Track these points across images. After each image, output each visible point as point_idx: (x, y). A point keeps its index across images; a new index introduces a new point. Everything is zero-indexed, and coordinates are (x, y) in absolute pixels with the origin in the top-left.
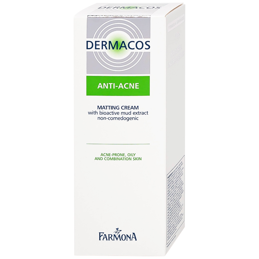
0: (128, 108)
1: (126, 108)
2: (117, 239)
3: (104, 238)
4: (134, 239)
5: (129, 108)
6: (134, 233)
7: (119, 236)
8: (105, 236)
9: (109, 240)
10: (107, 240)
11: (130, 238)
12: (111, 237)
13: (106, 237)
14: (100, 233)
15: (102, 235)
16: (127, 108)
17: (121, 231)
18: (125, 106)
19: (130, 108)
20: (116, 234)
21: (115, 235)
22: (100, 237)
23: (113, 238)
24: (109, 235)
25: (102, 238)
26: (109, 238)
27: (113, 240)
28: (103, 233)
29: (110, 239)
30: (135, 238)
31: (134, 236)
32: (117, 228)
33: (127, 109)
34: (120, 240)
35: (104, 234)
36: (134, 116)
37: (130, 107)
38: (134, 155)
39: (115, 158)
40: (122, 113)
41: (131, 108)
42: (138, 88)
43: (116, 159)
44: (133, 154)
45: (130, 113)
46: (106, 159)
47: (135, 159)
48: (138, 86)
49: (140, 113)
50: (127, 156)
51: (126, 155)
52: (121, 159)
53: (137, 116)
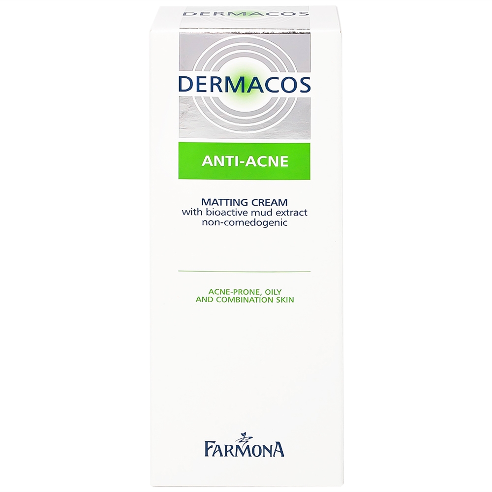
0: (266, 202)
1: (261, 204)
2: (243, 454)
3: (214, 453)
4: (278, 454)
5: (267, 204)
6: (278, 443)
7: (248, 447)
8: (217, 449)
9: (226, 455)
10: (221, 455)
11: (270, 452)
12: (230, 451)
13: (220, 450)
14: (207, 442)
15: (211, 447)
16: (264, 203)
17: (250, 438)
18: (260, 200)
19: (270, 204)
20: (241, 445)
21: (238, 447)
22: (207, 449)
23: (234, 451)
24: (226, 446)
25: (211, 451)
26: (226, 452)
27: (235, 455)
28: (214, 442)
29: (229, 453)
30: (281, 452)
31: (278, 449)
32: (243, 433)
33: (263, 205)
34: (250, 455)
35: (216, 443)
36: (278, 218)
37: (271, 201)
38: (278, 293)
39: (238, 299)
40: (254, 213)
41: (272, 204)
42: (287, 166)
43: (240, 300)
44: (276, 291)
45: (269, 213)
46: (219, 300)
47: (280, 300)
48: (287, 161)
49: (291, 212)
50: (264, 295)
51: (262, 291)
52: (250, 300)
53: (284, 218)
